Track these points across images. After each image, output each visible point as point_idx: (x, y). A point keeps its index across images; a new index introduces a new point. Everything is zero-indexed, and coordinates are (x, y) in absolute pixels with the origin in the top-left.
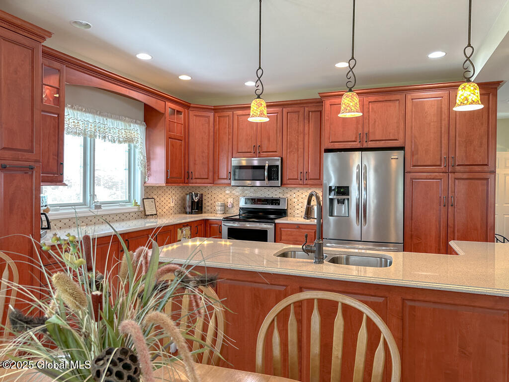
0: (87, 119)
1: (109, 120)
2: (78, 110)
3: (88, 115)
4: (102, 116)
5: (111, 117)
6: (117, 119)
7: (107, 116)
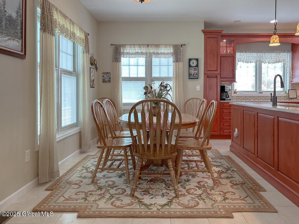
0: (253, 55)
1: (266, 54)
2: (249, 52)
3: (254, 53)
4: (262, 52)
5: (267, 52)
6: (271, 52)
7: (265, 52)
